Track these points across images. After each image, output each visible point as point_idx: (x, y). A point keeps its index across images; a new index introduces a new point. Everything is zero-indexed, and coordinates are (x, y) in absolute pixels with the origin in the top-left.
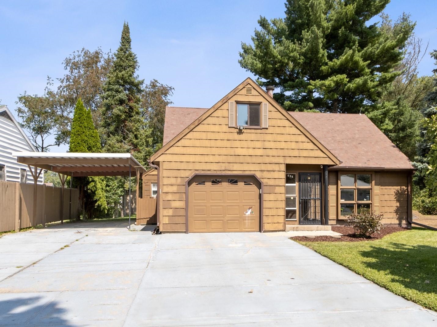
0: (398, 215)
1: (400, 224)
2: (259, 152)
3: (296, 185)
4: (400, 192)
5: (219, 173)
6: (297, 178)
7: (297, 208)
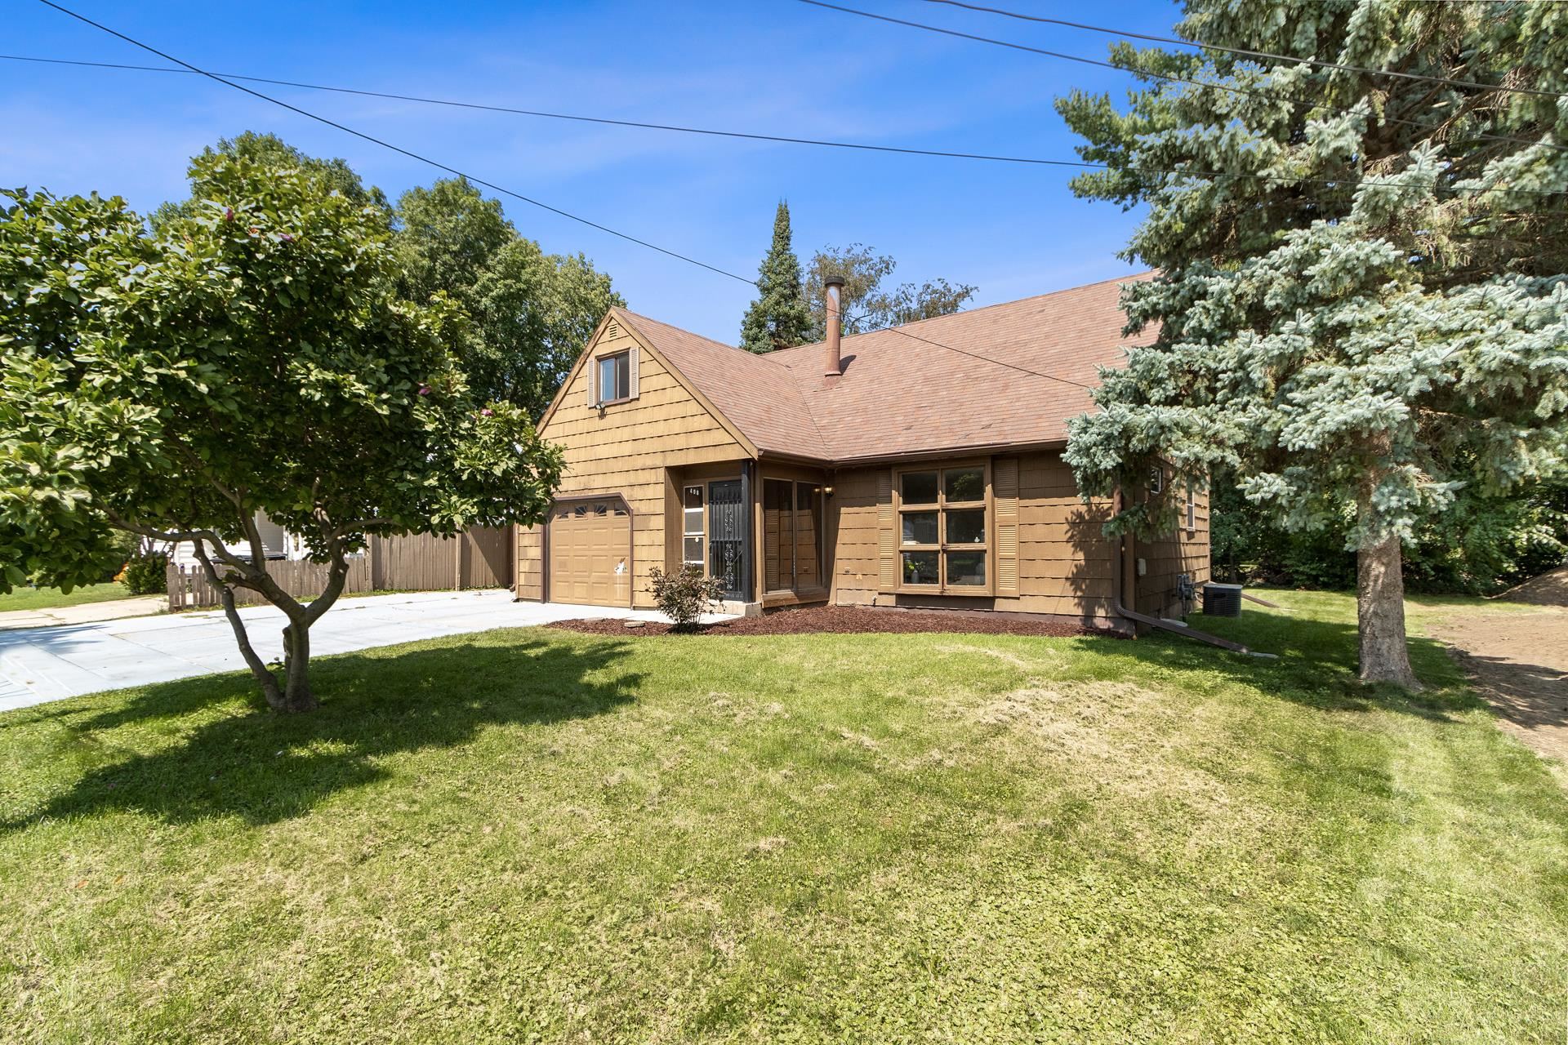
0: (1081, 590)
1: (1089, 617)
2: (627, 449)
3: (704, 510)
4: (1087, 518)
5: (577, 495)
6: (706, 496)
7: (705, 562)
